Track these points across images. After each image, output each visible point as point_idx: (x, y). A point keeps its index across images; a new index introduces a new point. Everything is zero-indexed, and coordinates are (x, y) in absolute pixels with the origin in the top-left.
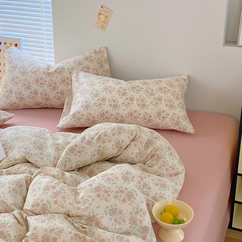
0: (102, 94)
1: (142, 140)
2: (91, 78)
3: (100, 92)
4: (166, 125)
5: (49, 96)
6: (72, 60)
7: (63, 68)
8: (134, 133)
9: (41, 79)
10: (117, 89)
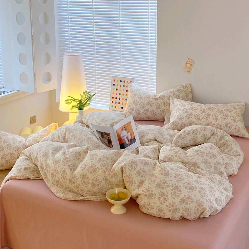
0: (190, 111)
1: (218, 135)
2: (182, 102)
3: (188, 110)
4: (231, 132)
5: (155, 113)
6: (169, 91)
7: (164, 96)
8: (213, 131)
9: (151, 102)
10: (199, 109)
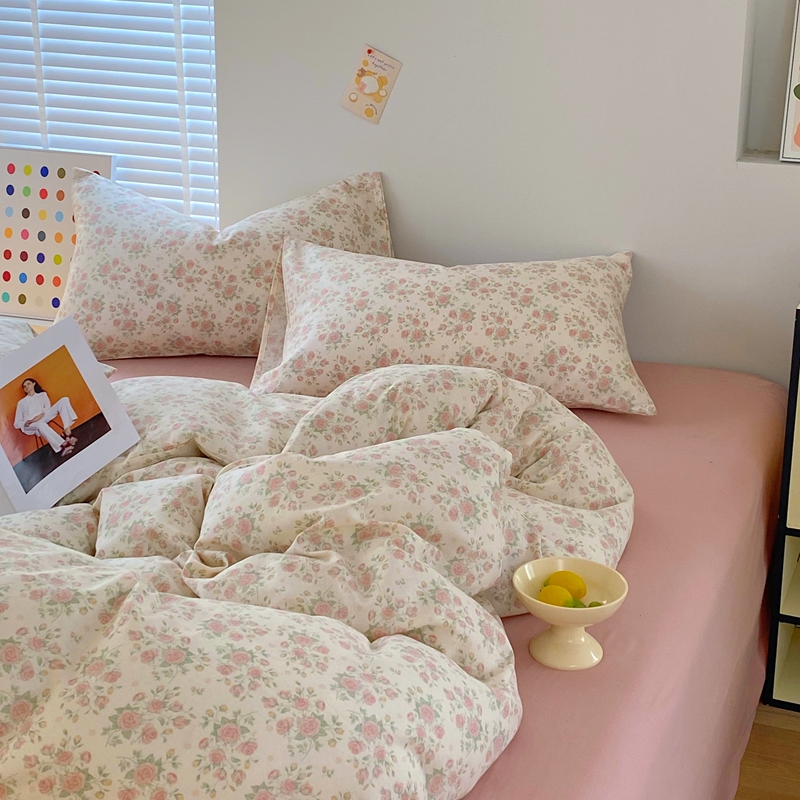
0: (380, 303)
1: (511, 407)
2: (341, 260)
3: (371, 296)
4: (570, 392)
5: (214, 316)
6: (279, 211)
7: (255, 235)
8: (489, 388)
9: (190, 264)
10: (422, 289)
